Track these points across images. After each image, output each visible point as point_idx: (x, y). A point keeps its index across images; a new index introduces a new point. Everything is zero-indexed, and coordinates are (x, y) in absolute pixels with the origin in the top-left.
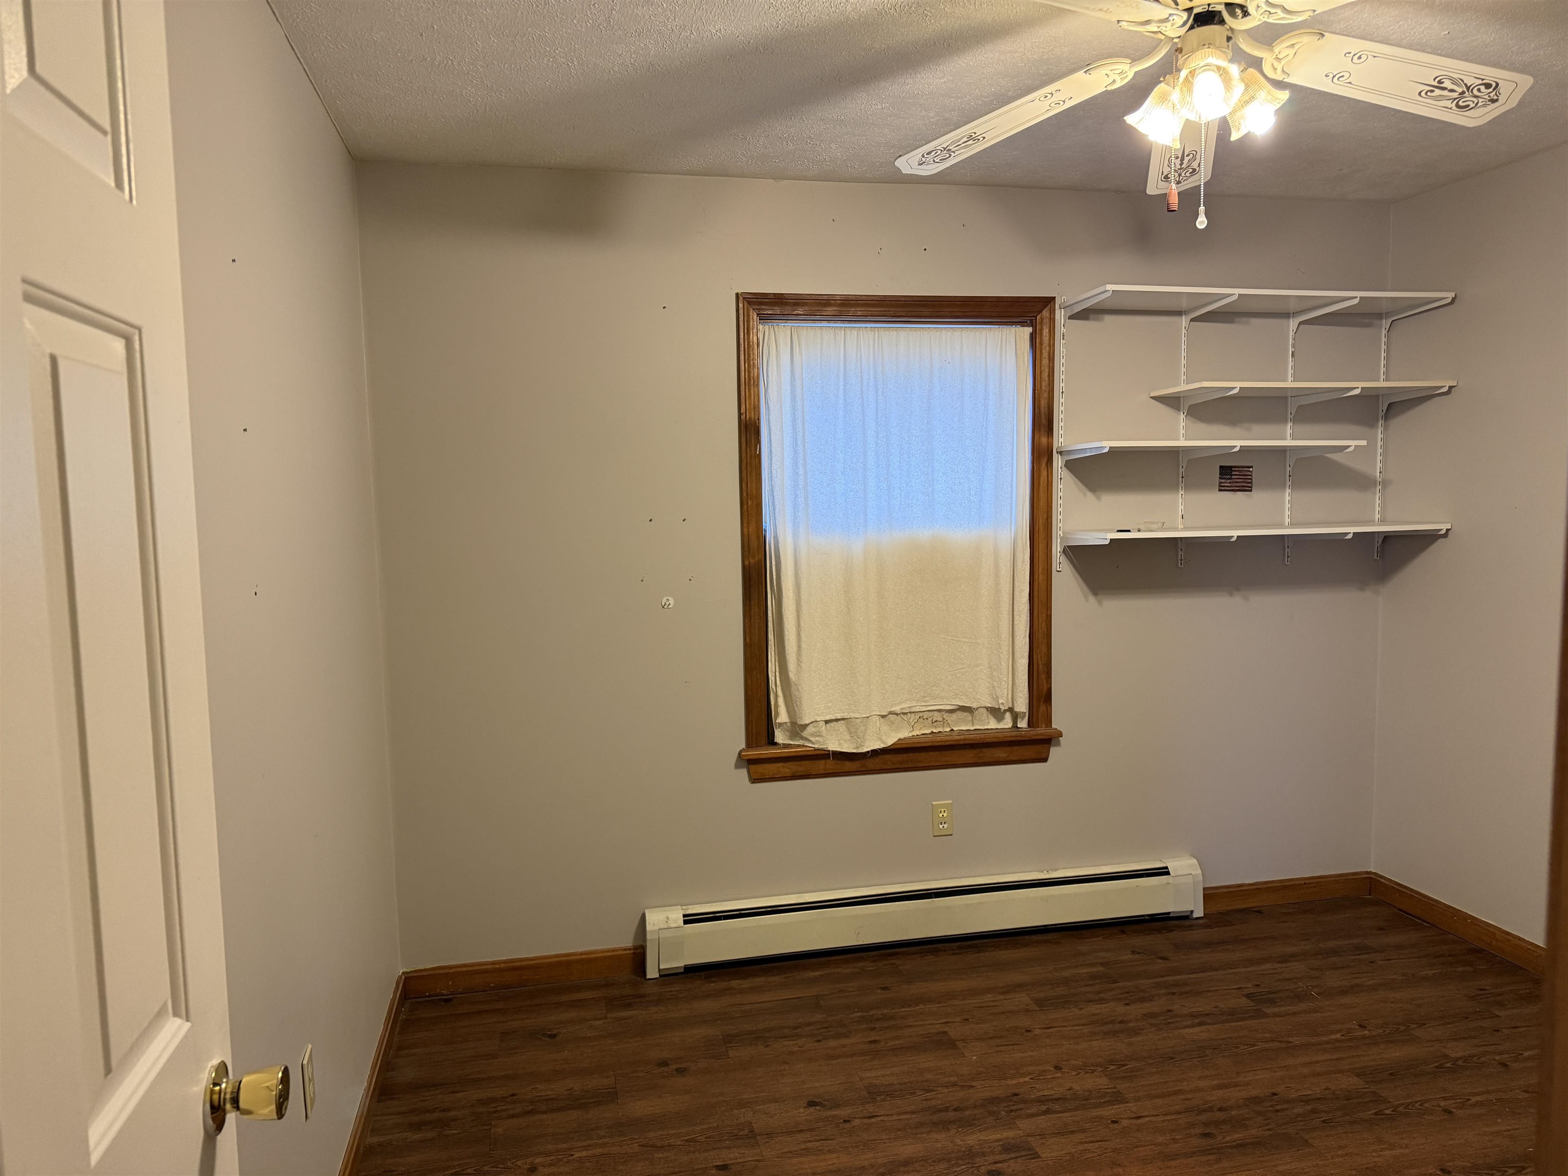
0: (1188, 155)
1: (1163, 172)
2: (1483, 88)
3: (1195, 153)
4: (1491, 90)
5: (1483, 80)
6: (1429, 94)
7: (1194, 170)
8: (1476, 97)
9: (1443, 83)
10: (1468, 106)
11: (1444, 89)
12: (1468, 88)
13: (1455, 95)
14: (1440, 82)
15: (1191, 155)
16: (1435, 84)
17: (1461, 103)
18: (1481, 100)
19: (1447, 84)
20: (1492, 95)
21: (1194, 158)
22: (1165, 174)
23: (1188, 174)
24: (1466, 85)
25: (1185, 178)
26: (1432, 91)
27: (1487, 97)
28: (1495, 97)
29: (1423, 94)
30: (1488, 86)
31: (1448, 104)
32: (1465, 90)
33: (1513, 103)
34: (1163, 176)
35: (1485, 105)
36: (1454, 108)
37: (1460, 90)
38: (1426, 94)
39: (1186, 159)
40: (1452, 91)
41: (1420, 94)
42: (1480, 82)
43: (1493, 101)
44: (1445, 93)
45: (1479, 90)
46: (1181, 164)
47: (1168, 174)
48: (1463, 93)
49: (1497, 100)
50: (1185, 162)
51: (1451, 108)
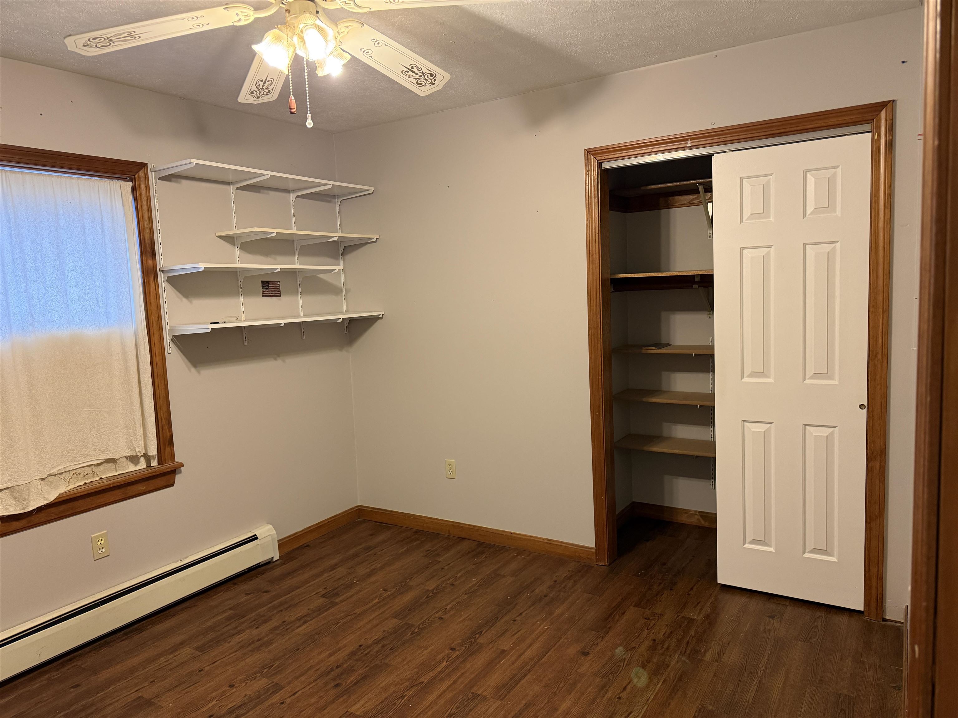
0: (268, 81)
1: (251, 89)
2: (429, 75)
3: (272, 80)
4: (433, 78)
5: (430, 71)
6: (406, 73)
7: (269, 91)
8: (426, 80)
9: (413, 68)
10: (422, 84)
11: (413, 72)
12: (423, 74)
13: (417, 77)
14: (412, 68)
15: (270, 81)
16: (410, 68)
17: (419, 82)
18: (428, 82)
19: (415, 70)
20: (432, 80)
21: (271, 84)
22: (252, 90)
23: (265, 93)
24: (423, 72)
25: (263, 95)
26: (408, 72)
27: (430, 81)
28: (434, 82)
29: (404, 72)
30: (432, 75)
31: (413, 80)
32: (422, 75)
33: (440, 87)
34: (251, 91)
35: (428, 85)
36: (416, 84)
37: (420, 74)
38: (405, 73)
39: (267, 83)
40: (416, 74)
41: (402, 72)
42: (429, 72)
43: (433, 84)
44: (413, 74)
45: (428, 76)
46: (263, 86)
47: (254, 91)
48: (421, 76)
49: (434, 84)
50: (266, 85)
51: (414, 83)
